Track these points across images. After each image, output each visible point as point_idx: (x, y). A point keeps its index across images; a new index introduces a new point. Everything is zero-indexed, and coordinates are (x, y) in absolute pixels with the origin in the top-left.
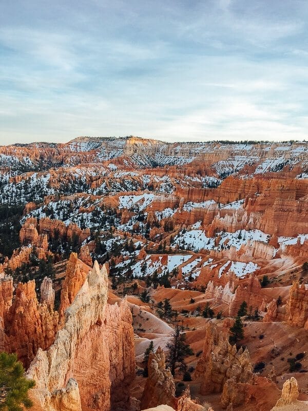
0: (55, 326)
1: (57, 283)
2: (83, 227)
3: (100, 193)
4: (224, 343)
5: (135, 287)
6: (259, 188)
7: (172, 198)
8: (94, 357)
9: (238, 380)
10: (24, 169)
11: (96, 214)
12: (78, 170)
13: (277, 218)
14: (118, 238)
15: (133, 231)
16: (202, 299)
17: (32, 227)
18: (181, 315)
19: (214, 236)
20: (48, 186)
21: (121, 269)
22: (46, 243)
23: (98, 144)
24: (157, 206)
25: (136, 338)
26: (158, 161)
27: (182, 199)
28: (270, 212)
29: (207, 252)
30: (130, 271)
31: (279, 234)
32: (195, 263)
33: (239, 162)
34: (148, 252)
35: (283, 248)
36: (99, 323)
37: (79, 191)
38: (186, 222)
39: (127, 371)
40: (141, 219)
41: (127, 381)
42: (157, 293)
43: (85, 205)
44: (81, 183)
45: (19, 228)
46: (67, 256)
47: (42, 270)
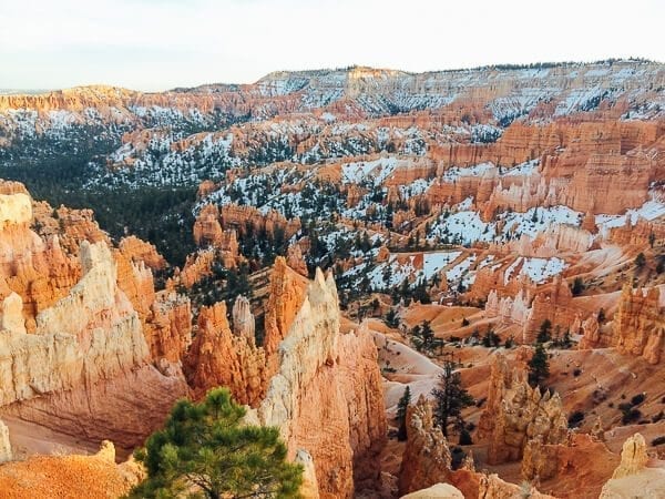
0: (261, 370)
1: (257, 303)
2: (289, 216)
3: (312, 161)
4: (521, 385)
5: (375, 305)
6: (562, 138)
7: (424, 162)
8: (326, 414)
9: (545, 440)
10: (192, 129)
11: (308, 193)
12: (274, 126)
13: (593, 185)
14: (344, 230)
15: (366, 219)
16: (479, 319)
17: (212, 218)
18: (449, 346)
19: (494, 219)
20: (231, 154)
21: (352, 278)
22: (234, 243)
23: (303, 82)
24: (402, 177)
25: (383, 383)
26: (400, 104)
27: (441, 164)
28: (582, 177)
29: (485, 245)
30: (367, 281)
31: (596, 211)
32: (466, 264)
33: (528, 99)
34: (392, 250)
35: (604, 232)
36: (329, 363)
37: (280, 159)
38: (449, 201)
39: (375, 433)
40: (378, 198)
41: (376, 448)
42: (410, 314)
43: (290, 180)
44: (281, 147)
45: (191, 222)
46: (269, 261)
47: (232, 285)
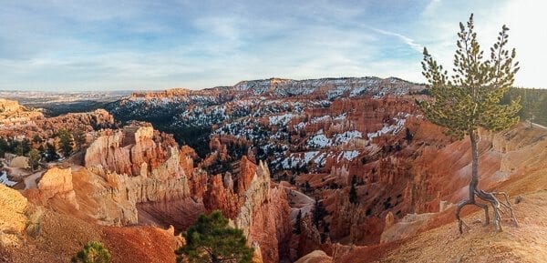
0: (236, 204)
1: (234, 175)
2: (248, 139)
3: (257, 116)
4: (347, 203)
5: (285, 175)
6: (353, 106)
7: (303, 115)
8: (265, 224)
9: (358, 224)
10: (211, 104)
11: (255, 129)
12: (242, 102)
13: (366, 122)
14: (271, 144)
15: (280, 139)
16: (329, 178)
17: (217, 140)
18: (317, 191)
19: (331, 137)
20: (225, 114)
21: (275, 164)
22: (225, 150)
23: (253, 85)
24: (294, 121)
25: (290, 209)
26: (292, 93)
27: (310, 116)
28: (362, 119)
29: (329, 148)
30: (281, 165)
31: (367, 132)
32: (322, 156)
33: (340, 91)
34: (292, 152)
35: (371, 139)
36: (266, 201)
37: (244, 116)
38: (313, 130)
39: (287, 232)
40: (285, 130)
41: (288, 238)
42: (300, 178)
43: (248, 124)
44: (245, 110)
45: (209, 141)
46: (240, 158)
47: (224, 166)
